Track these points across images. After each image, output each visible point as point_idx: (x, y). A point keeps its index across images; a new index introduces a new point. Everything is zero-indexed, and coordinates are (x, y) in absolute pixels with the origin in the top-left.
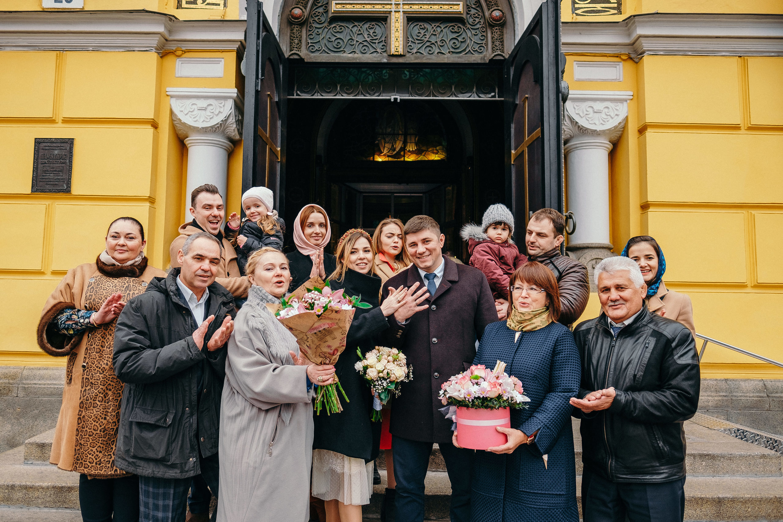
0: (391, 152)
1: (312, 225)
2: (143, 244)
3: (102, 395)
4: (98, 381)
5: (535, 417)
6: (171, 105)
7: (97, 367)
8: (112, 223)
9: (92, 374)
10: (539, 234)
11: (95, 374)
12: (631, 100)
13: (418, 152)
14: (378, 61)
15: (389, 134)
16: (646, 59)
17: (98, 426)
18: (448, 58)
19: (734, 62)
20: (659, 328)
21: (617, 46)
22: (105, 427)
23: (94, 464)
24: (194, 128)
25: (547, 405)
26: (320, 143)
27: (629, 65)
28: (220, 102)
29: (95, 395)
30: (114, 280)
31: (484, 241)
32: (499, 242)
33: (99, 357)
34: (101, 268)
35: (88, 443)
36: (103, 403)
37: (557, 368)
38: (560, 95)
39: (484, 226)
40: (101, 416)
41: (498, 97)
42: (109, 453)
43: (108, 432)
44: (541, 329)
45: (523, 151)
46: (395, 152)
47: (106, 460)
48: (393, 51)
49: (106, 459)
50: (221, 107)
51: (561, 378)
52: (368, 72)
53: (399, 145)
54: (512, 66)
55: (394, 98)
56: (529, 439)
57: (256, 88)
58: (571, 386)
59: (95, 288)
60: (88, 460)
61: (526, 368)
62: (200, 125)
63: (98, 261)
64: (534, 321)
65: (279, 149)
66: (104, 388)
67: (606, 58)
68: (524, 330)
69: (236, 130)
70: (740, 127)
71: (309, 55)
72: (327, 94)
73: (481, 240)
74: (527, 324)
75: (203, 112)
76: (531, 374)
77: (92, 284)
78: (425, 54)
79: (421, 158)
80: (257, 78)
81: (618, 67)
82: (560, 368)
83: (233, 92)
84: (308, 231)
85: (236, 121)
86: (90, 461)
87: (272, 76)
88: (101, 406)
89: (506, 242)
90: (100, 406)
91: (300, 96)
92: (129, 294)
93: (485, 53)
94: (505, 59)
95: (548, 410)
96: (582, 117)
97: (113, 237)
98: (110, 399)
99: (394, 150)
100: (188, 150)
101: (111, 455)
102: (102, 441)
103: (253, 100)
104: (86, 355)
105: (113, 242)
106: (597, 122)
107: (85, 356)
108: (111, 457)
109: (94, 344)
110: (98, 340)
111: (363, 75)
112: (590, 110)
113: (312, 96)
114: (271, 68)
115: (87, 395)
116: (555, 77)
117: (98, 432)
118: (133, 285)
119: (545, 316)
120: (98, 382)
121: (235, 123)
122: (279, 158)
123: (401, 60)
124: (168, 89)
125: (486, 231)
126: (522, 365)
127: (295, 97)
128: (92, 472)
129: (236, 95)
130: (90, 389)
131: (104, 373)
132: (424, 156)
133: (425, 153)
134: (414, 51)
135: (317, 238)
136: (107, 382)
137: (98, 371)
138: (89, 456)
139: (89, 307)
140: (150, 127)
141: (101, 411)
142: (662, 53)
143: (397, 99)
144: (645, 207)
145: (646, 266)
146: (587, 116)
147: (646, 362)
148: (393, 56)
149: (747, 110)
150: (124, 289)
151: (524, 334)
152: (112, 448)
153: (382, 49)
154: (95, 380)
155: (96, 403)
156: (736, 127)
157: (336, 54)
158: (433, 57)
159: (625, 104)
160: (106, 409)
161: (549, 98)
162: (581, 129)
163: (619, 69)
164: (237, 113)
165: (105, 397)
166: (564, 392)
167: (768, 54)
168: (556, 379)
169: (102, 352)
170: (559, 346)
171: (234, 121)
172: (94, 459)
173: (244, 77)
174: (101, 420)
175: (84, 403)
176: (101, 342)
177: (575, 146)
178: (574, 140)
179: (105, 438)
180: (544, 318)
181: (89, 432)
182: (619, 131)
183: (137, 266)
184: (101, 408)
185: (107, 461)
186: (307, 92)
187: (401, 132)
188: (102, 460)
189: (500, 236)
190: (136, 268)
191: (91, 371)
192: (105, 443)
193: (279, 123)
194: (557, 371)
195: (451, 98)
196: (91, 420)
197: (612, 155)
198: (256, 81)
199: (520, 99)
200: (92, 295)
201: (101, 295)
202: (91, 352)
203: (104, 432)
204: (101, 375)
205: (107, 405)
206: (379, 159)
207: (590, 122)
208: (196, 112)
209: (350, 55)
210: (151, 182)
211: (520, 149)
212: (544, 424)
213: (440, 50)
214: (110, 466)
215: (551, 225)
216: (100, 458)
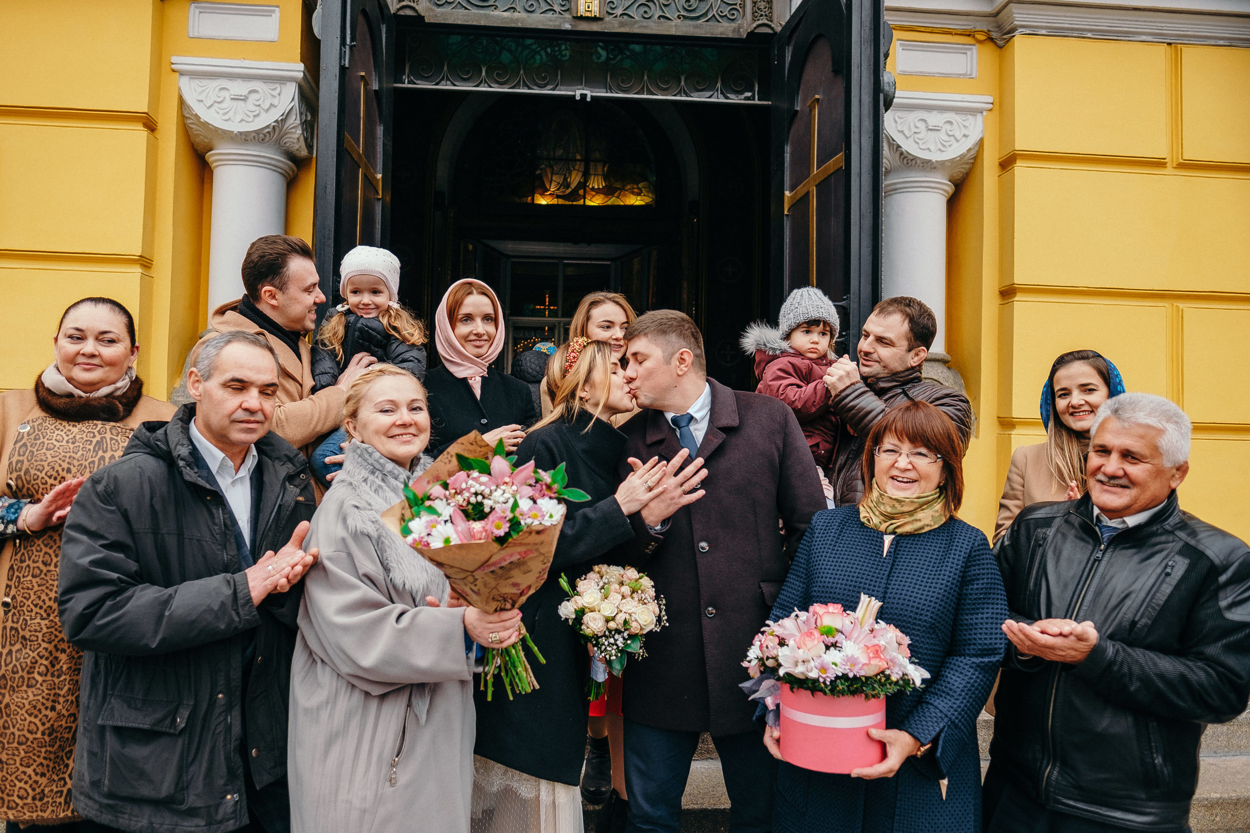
0: (562, 190)
1: (469, 318)
2: (132, 353)
3: (45, 662)
4: (37, 634)
5: (932, 705)
6: (180, 89)
7: (36, 606)
8: (69, 308)
9: (24, 619)
10: (880, 340)
11: (31, 619)
12: (990, 110)
13: (608, 191)
14: (555, 26)
15: (560, 159)
16: (1019, 42)
17: (39, 724)
18: (676, 27)
19: (1161, 51)
20: (1198, 541)
21: (970, 17)
22: (52, 725)
23: (29, 800)
24: (225, 132)
25: (952, 681)
26: (442, 171)
27: (988, 50)
28: (273, 86)
29: (31, 663)
30: (71, 428)
31: (784, 353)
32: (814, 356)
33: (39, 586)
34: (43, 399)
35: (16, 758)
36: (49, 678)
37: (968, 609)
38: (882, 96)
39: (784, 326)
40: (43, 704)
41: (759, 100)
42: (61, 776)
43: (59, 734)
44: (930, 531)
45: (807, 194)
46: (570, 190)
47: (55, 790)
48: (582, 11)
49: (54, 787)
50: (273, 96)
51: (976, 629)
52: (534, 47)
53: (575, 179)
54: (789, 45)
55: (581, 95)
56: (922, 749)
57: (340, 62)
58: (996, 644)
59: (29, 445)
60: (16, 793)
61: (914, 610)
62: (236, 127)
63: (39, 385)
64: (920, 515)
65: (379, 176)
66: (51, 647)
67: (950, 36)
68: (899, 531)
69: (302, 138)
70: (1166, 163)
71: (433, 10)
72: (462, 84)
73: (778, 352)
74: (906, 520)
75: (241, 103)
76: (925, 621)
77: (23, 437)
78: (637, 18)
79: (612, 201)
80: (343, 43)
81: (969, 53)
82: (973, 609)
83: (297, 69)
84: (464, 329)
85: (302, 124)
86: (20, 794)
87: (369, 44)
88: (45, 685)
89: (824, 356)
90: (41, 685)
91: (415, 83)
92: (103, 458)
93: (740, 22)
94: (775, 33)
95: (955, 692)
96: (907, 138)
97: (71, 337)
98: (64, 669)
99: (568, 186)
100: (212, 172)
101: (64, 779)
102: (45, 753)
103: (335, 85)
104: (11, 580)
105: (71, 348)
106: (932, 148)
107: (9, 583)
108: (66, 783)
109: (29, 559)
110: (37, 551)
111: (527, 52)
112: (922, 125)
113: (437, 84)
114: (366, 29)
115: (14, 662)
116: (872, 63)
117: (39, 735)
118: (111, 439)
119: (938, 506)
120: (37, 637)
121: (300, 128)
122: (380, 192)
123: (595, 27)
124: (174, 59)
125: (787, 337)
126: (906, 602)
127: (406, 85)
128: (26, 817)
129: (302, 74)
130: (21, 650)
131: (51, 618)
132: (618, 197)
133: (620, 194)
134: (619, 11)
135: (478, 343)
136: (56, 636)
137: (37, 613)
138: (19, 784)
139: (17, 486)
140: (141, 127)
141: (44, 694)
142: (1044, 32)
143: (586, 95)
144: (1008, 293)
145: (1082, 405)
146: (916, 135)
147: (1161, 603)
148: (581, 18)
149: (1177, 135)
150: (91, 447)
151: (900, 539)
152: (67, 766)
153: (563, 6)
154: (30, 631)
155: (34, 678)
156: (1159, 164)
157: (482, 12)
158: (650, 23)
159: (979, 117)
160: (54, 689)
161: (860, 101)
162: (905, 157)
163: (972, 57)
164: (304, 109)
165: (53, 666)
166: (982, 656)
167: (1213, 42)
168: (966, 630)
169: (46, 575)
170: (973, 568)
171: (298, 122)
172: (30, 790)
173: (319, 41)
174: (44, 712)
175: (8, 678)
176: (42, 554)
177: (893, 187)
178: (891, 176)
179: (53, 746)
180: (937, 511)
181: (19, 736)
182: (967, 163)
183: (118, 398)
184: (44, 688)
185: (57, 792)
186: (427, 77)
187: (578, 157)
188: (47, 790)
189: (815, 346)
190: (117, 403)
191: (21, 613)
192: (52, 756)
193: (380, 130)
194: (967, 614)
195: (678, 98)
196: (23, 712)
197: (953, 204)
198: (341, 49)
199: (804, 101)
200: (22, 462)
201: (42, 460)
202: (21, 575)
203: (50, 735)
204: (43, 623)
205: (57, 681)
206: (543, 201)
207: (922, 147)
208: (227, 104)
209: (506, 14)
210: (144, 228)
211: (801, 190)
212: (950, 719)
213: (663, 12)
214: (63, 802)
215: (906, 326)
216: (42, 787)
